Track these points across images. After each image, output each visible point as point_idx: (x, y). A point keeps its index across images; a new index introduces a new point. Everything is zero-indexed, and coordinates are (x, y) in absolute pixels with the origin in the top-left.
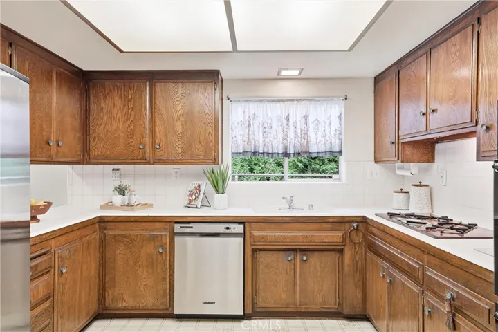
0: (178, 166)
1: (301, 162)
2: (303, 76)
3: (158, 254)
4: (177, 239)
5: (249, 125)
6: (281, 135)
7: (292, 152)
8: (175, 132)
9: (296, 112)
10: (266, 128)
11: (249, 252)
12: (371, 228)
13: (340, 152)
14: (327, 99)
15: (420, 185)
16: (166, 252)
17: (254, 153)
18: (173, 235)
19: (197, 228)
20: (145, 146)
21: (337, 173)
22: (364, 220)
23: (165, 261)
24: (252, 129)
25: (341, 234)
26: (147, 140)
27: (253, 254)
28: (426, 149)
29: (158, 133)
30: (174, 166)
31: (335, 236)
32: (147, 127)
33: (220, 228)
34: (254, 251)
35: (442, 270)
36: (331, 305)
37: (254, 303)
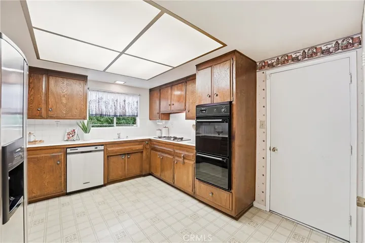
0: (58, 120)
1: (110, 119)
2: (125, 84)
3: (57, 165)
4: (68, 156)
5: (99, 102)
6: (113, 107)
7: (118, 115)
8: (62, 103)
9: (121, 98)
10: (106, 104)
11: (106, 157)
12: (152, 143)
13: (137, 116)
14: (133, 95)
15: (165, 127)
16: (61, 163)
17: (101, 115)
18: (66, 154)
19: (80, 149)
20: (41, 109)
21: (135, 124)
22: (150, 140)
23: (61, 168)
24: (100, 104)
25: (142, 146)
26: (43, 105)
27: (108, 157)
28: (167, 116)
29: (50, 102)
30: (56, 120)
31: (140, 147)
32: (43, 99)
33: (93, 148)
34: (108, 156)
35: (180, 150)
36: (138, 173)
37: (108, 179)
